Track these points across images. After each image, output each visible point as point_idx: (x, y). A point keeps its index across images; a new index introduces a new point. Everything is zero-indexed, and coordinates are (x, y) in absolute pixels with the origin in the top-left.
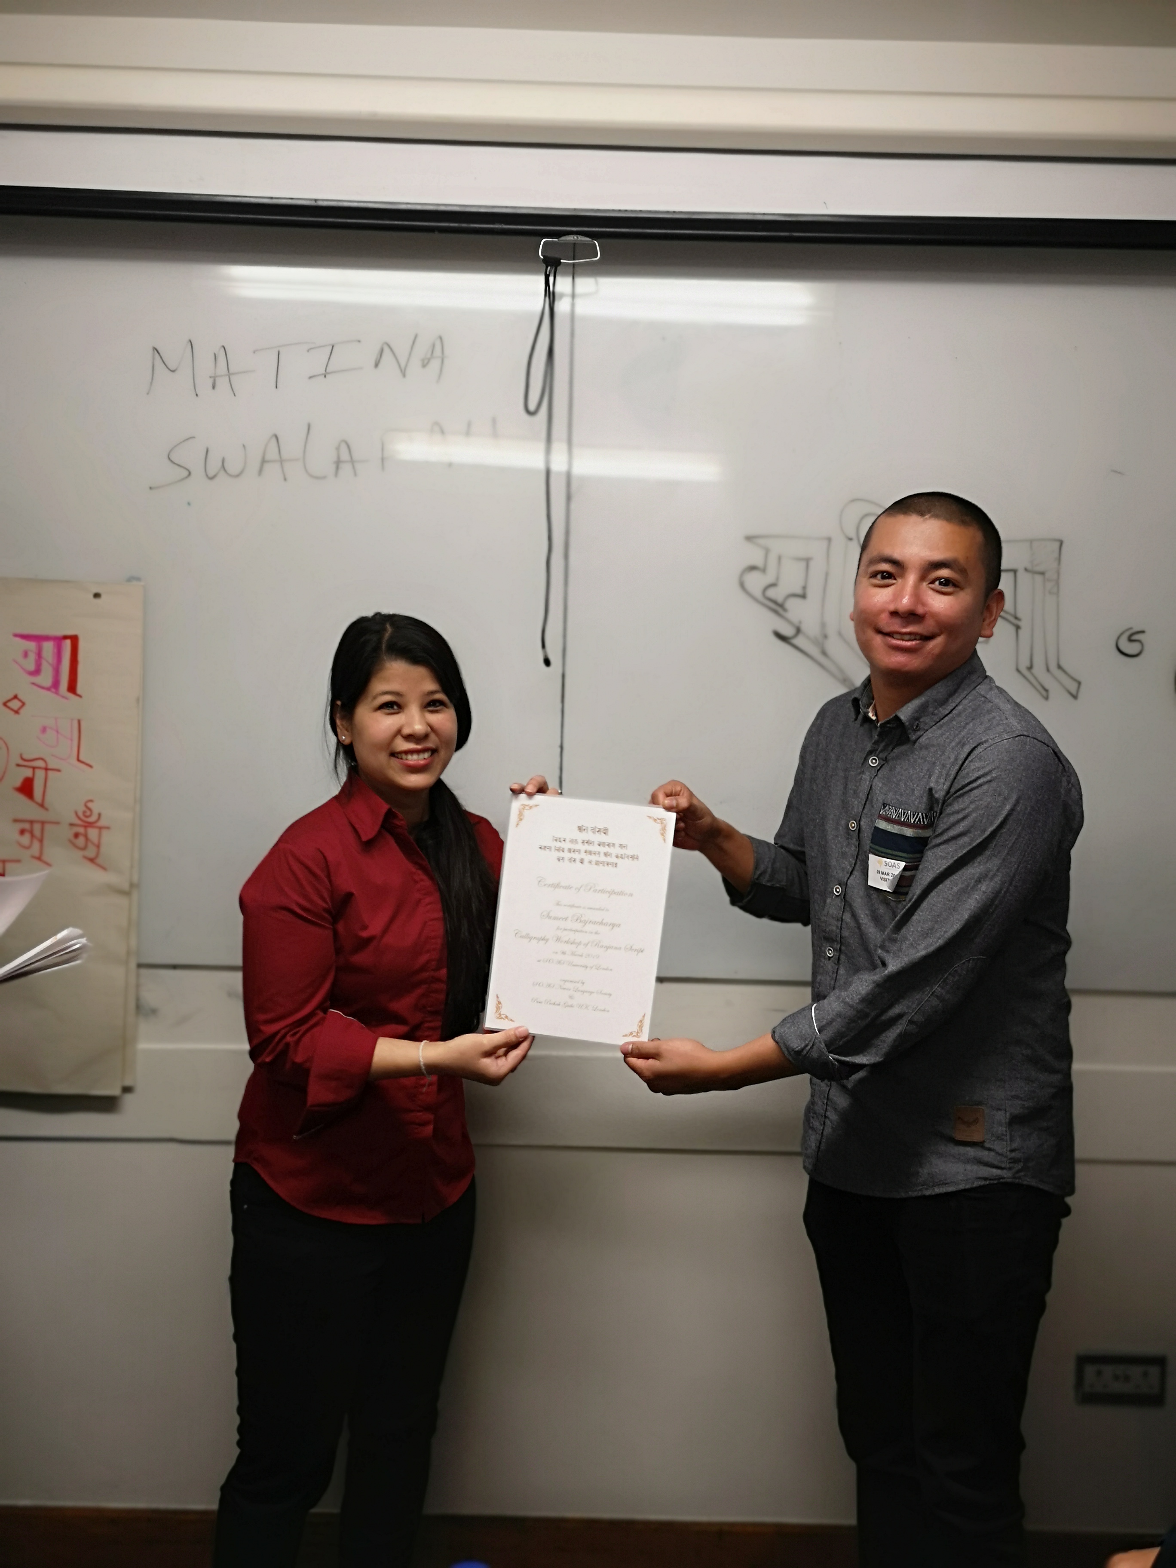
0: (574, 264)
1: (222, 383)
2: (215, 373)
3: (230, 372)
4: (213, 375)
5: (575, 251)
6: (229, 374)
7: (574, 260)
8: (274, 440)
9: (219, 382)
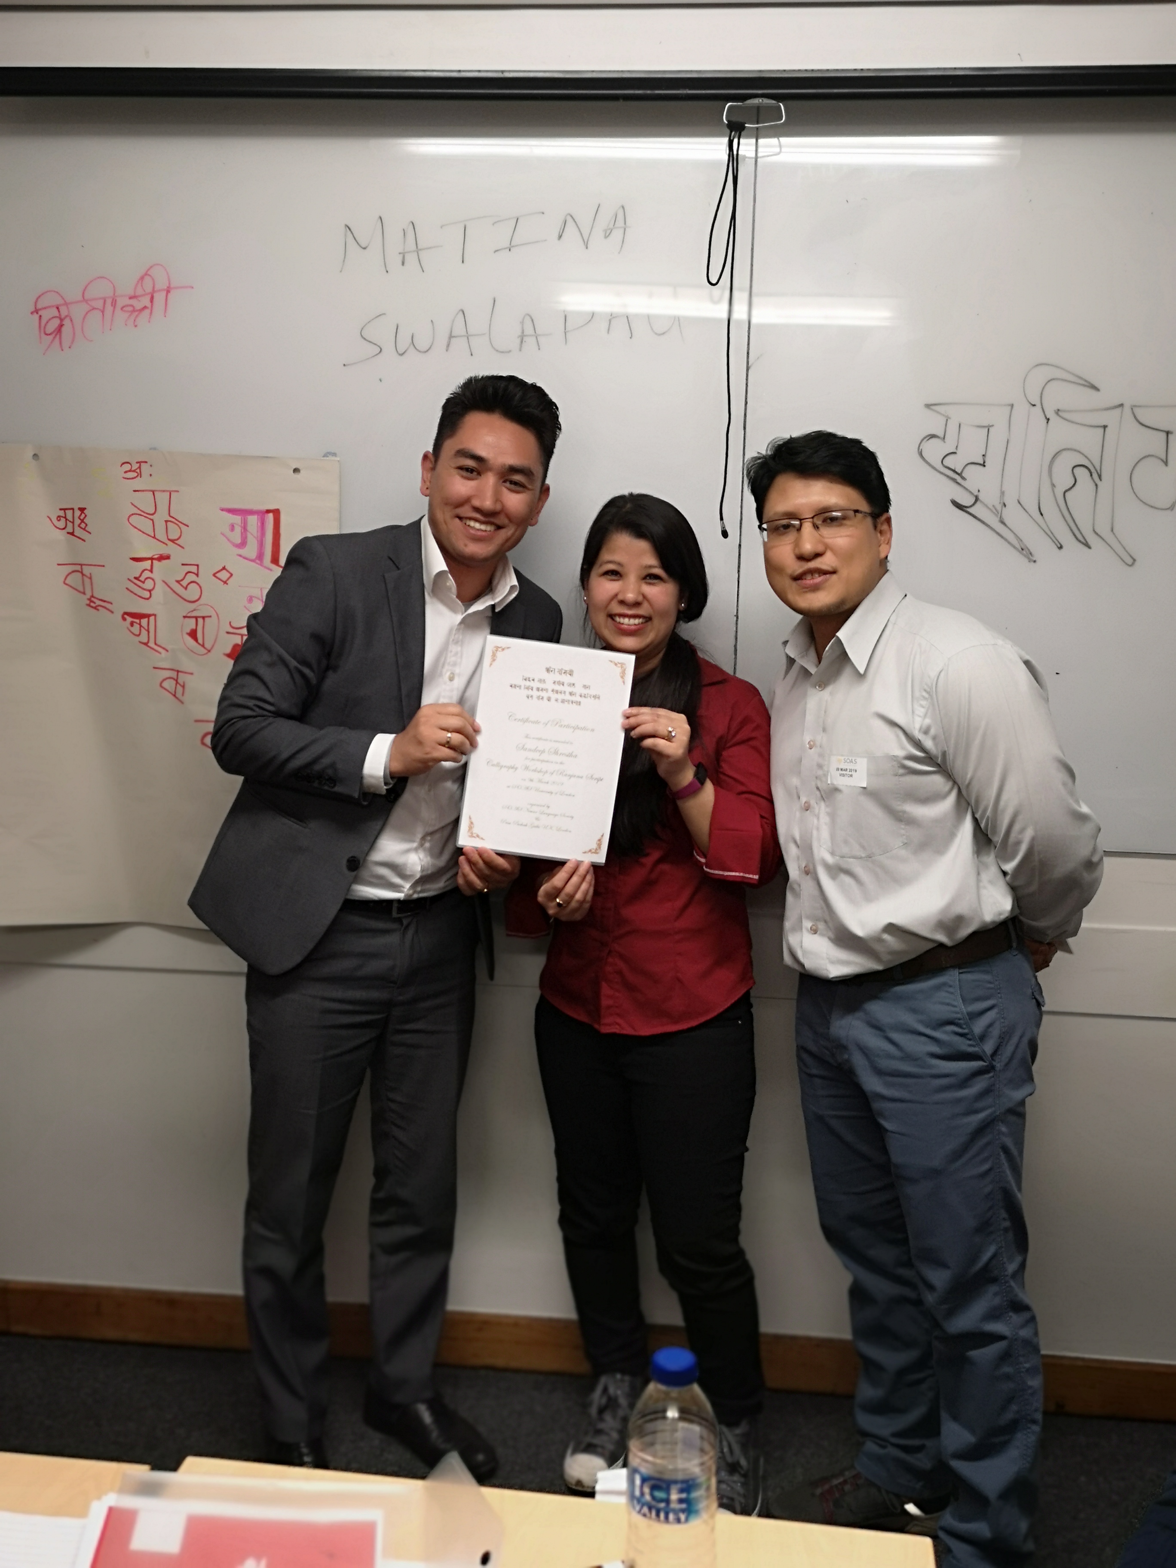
0: (757, 128)
1: (411, 259)
2: (404, 250)
3: (419, 248)
4: (402, 251)
5: (758, 115)
6: (418, 250)
7: (757, 124)
8: (461, 314)
9: (408, 257)
